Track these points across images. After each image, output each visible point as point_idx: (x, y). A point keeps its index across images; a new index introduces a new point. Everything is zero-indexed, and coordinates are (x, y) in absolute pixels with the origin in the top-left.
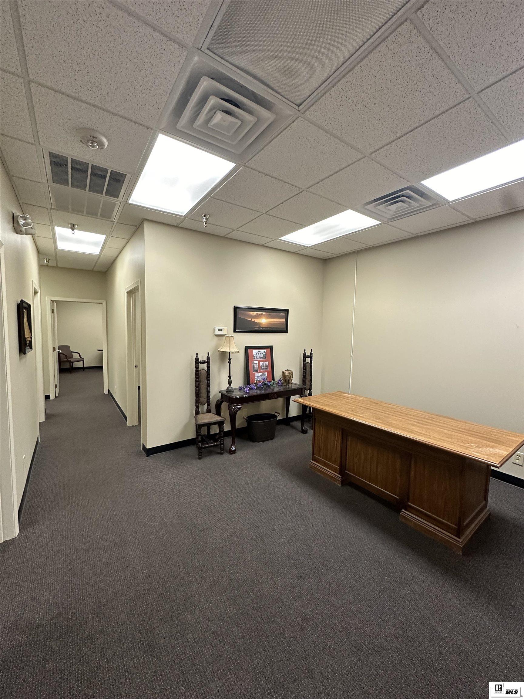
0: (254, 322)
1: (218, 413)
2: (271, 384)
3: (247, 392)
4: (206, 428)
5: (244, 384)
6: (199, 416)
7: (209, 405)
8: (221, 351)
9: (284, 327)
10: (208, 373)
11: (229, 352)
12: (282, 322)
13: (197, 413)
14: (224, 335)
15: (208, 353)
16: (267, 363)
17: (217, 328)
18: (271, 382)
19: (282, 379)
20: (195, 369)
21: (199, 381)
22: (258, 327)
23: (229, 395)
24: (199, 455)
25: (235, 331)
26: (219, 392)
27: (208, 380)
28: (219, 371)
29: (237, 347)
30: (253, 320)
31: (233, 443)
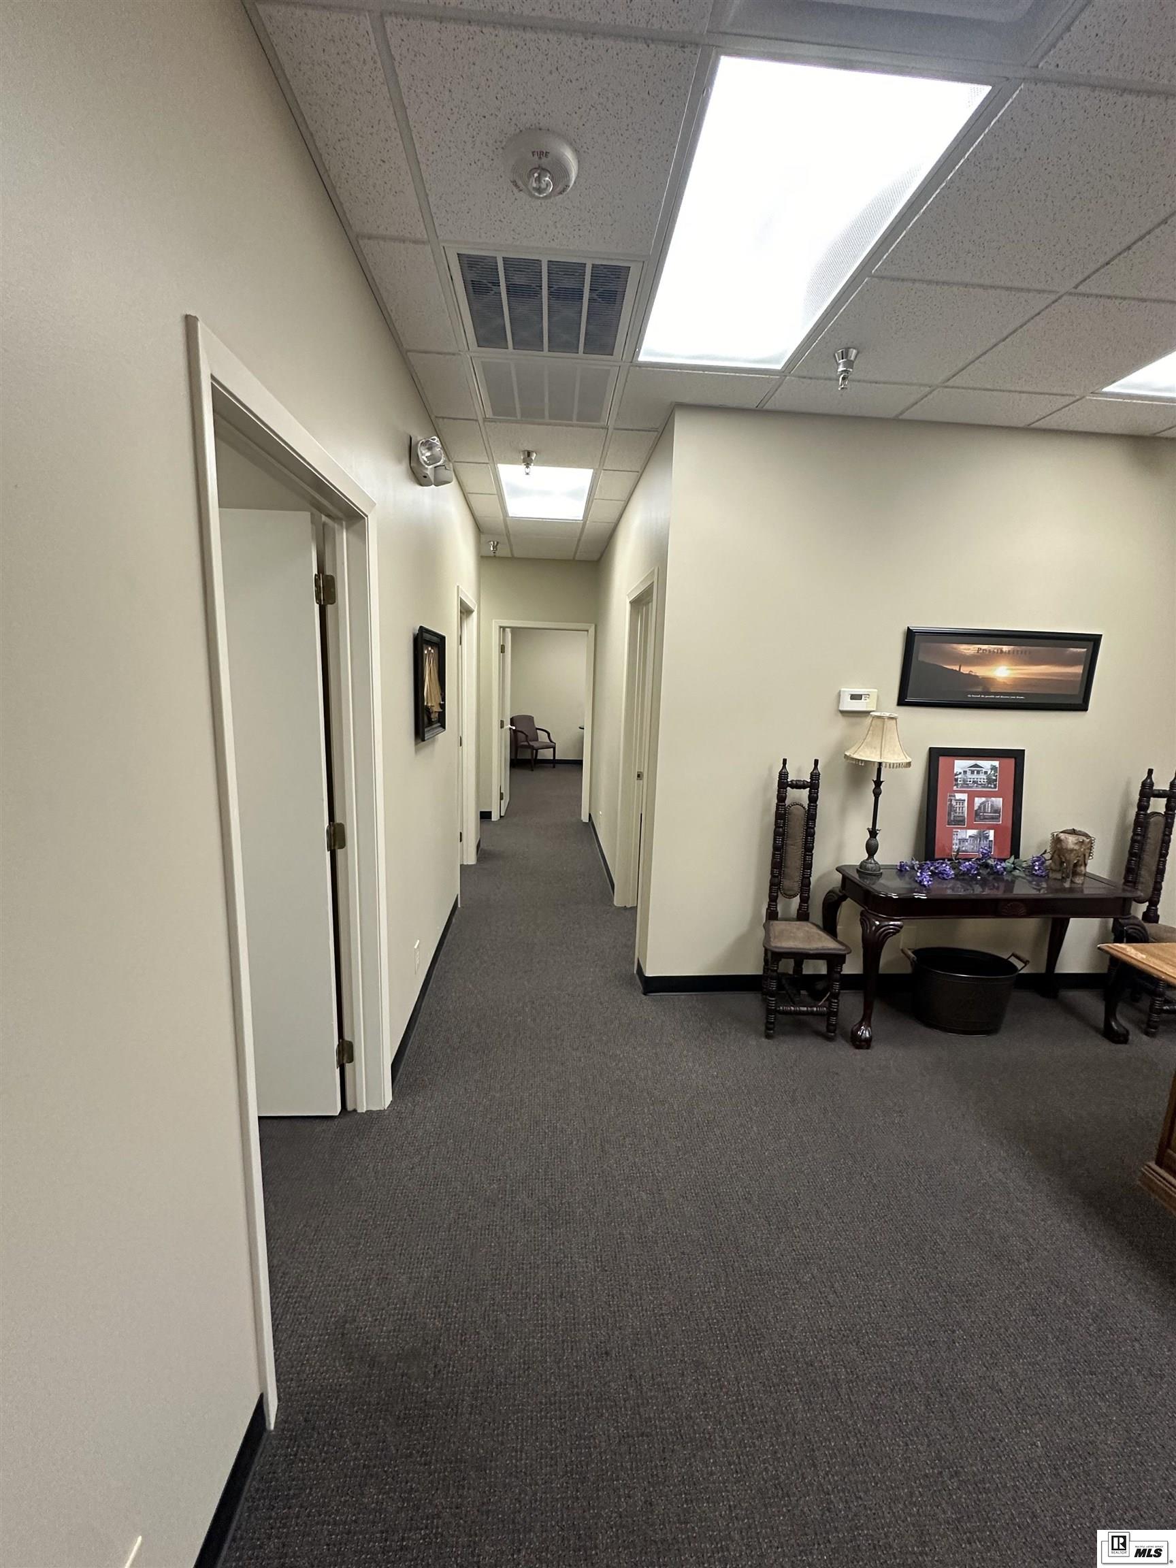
0: (969, 675)
1: (829, 927)
2: (1005, 869)
3: (926, 883)
4: (792, 962)
5: (916, 856)
6: (778, 926)
7: (805, 900)
8: (853, 759)
9: (1077, 691)
10: (811, 816)
11: (880, 764)
12: (1075, 675)
13: (772, 915)
14: (868, 712)
15: (816, 762)
16: (998, 802)
17: (848, 691)
18: (1004, 860)
19: (1047, 856)
20: (776, 801)
21: (783, 834)
22: (980, 690)
23: (866, 883)
24: (768, 1028)
25: (902, 702)
26: (838, 869)
27: (810, 834)
28: (843, 811)
29: (906, 751)
30: (965, 670)
31: (866, 1019)
